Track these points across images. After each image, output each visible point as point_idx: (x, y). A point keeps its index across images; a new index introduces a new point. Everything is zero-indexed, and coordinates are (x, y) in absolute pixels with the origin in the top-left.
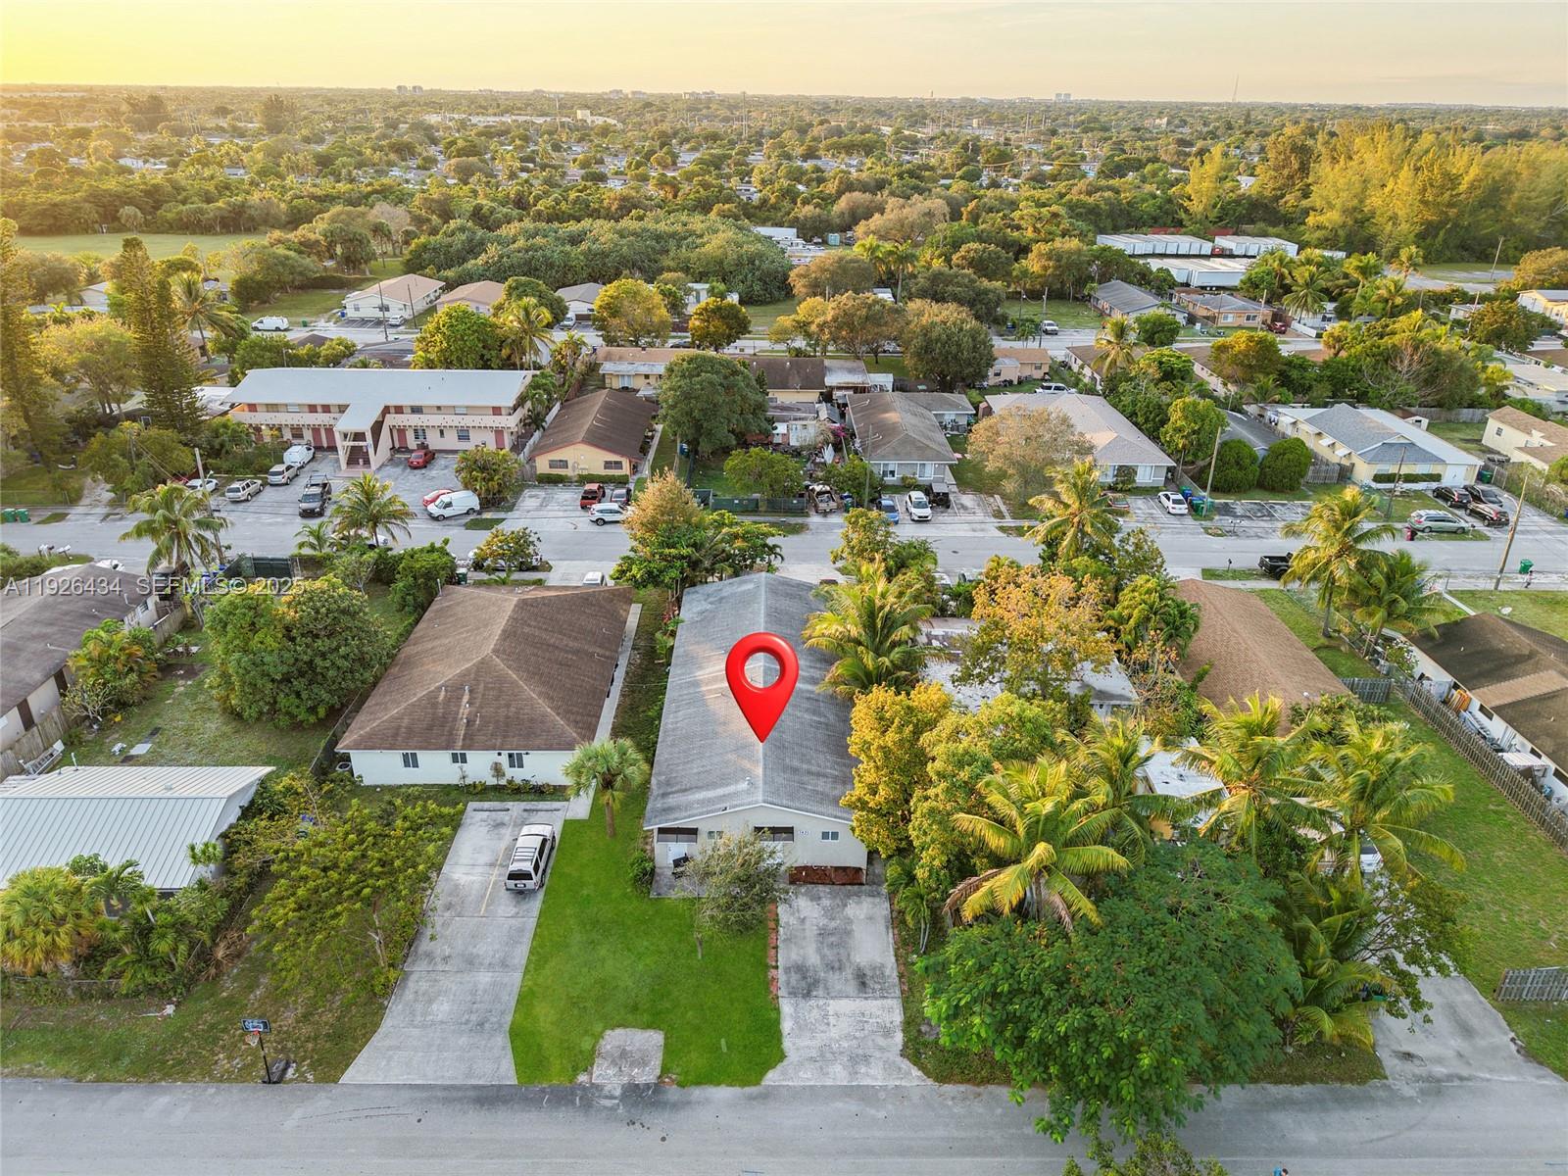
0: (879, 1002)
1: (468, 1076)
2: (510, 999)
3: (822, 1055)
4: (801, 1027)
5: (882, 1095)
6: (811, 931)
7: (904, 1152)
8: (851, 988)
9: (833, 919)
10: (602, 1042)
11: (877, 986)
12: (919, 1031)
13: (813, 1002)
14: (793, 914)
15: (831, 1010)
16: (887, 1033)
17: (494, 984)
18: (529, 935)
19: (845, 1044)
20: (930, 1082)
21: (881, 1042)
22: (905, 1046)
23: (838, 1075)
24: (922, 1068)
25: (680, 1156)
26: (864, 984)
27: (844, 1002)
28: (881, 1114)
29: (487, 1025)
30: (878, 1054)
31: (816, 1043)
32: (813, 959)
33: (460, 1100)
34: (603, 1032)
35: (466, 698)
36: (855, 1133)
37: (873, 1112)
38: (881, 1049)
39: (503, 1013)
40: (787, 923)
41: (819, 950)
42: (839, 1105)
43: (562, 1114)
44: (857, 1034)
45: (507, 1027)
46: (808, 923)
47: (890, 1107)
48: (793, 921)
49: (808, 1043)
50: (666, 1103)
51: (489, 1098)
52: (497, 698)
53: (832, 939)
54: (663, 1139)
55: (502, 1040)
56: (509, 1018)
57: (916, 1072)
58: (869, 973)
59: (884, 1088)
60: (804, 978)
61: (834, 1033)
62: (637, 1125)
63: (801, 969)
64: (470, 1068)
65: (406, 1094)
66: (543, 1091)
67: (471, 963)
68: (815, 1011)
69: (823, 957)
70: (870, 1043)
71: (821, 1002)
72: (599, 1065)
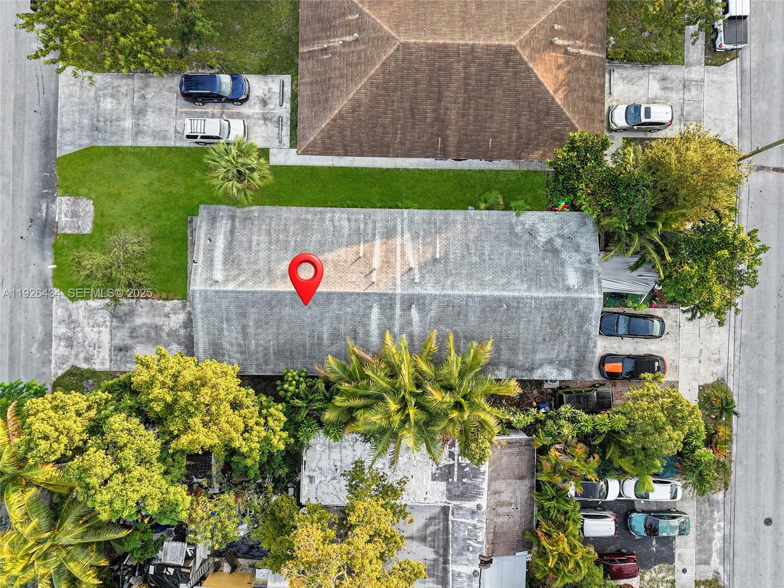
0: (107, 357)
1: (63, 130)
2: (113, 142)
3: (73, 322)
4: (92, 311)
5: (46, 352)
6: (159, 321)
7: (12, 360)
8: (117, 342)
9: (168, 335)
10: (85, 200)
11: (119, 358)
12: (88, 378)
13: (108, 318)
14: (172, 310)
15: (103, 329)
16: (87, 360)
17: (124, 130)
18: (160, 143)
19: (80, 335)
20: (54, 379)
21: (82, 356)
22: (79, 369)
23: (59, 330)
24: (64, 376)
25: (12, 247)
26: (120, 350)
27: (108, 337)
28: (34, 350)
29: (96, 133)
30: (73, 352)
31: (81, 319)
32: (138, 321)
33: (48, 130)
34: (92, 199)
35: (348, 38)
36: (23, 335)
37: (36, 346)
38: (77, 356)
39: (104, 140)
40: (165, 306)
41: (145, 325)
42: (40, 329)
43: (38, 184)
44: (86, 343)
45: (95, 144)
46: (166, 319)
47: (38, 355)
48: (167, 309)
49: (81, 314)
50: (43, 238)
51: (49, 143)
52: (349, 65)
53: (153, 334)
54: (22, 238)
55: (86, 142)
56: (101, 144)
57: (60, 373)
58: (129, 354)
59: (50, 354)
60: (125, 315)
61: (87, 329)
62: (30, 224)
63: (131, 313)
64: (68, 130)
65: (51, 100)
66: (52, 172)
67: (140, 112)
68: (102, 320)
69: (140, 327)
70: (80, 349)
71: (108, 323)
72: (69, 200)
